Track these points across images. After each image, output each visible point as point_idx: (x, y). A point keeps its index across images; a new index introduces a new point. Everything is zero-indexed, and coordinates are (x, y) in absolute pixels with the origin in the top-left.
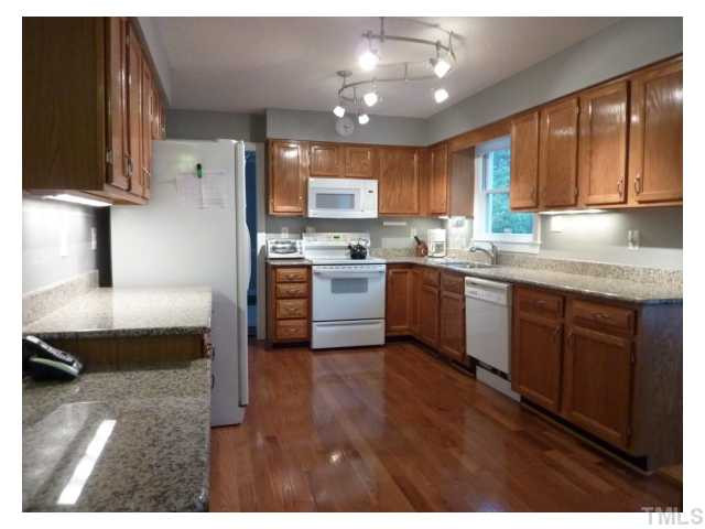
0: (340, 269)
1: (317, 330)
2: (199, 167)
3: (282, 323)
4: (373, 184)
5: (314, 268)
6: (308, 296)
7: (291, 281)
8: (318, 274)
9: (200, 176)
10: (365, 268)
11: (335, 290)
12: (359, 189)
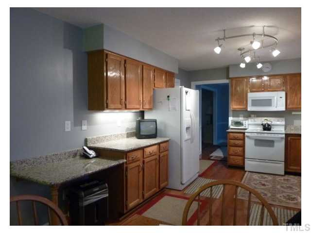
0: (259, 135)
1: (247, 162)
2: (168, 97)
3: (232, 157)
4: (283, 94)
5: (246, 134)
6: (243, 146)
7: (236, 139)
8: (248, 137)
9: (169, 100)
10: (269, 135)
11: (256, 145)
12: (274, 97)
